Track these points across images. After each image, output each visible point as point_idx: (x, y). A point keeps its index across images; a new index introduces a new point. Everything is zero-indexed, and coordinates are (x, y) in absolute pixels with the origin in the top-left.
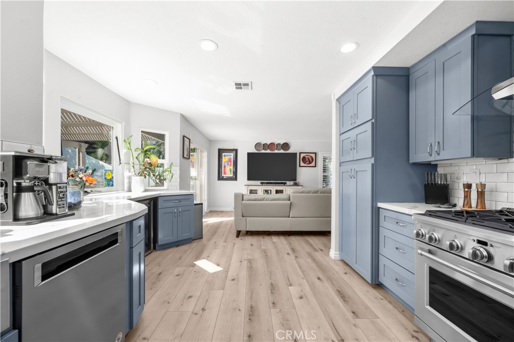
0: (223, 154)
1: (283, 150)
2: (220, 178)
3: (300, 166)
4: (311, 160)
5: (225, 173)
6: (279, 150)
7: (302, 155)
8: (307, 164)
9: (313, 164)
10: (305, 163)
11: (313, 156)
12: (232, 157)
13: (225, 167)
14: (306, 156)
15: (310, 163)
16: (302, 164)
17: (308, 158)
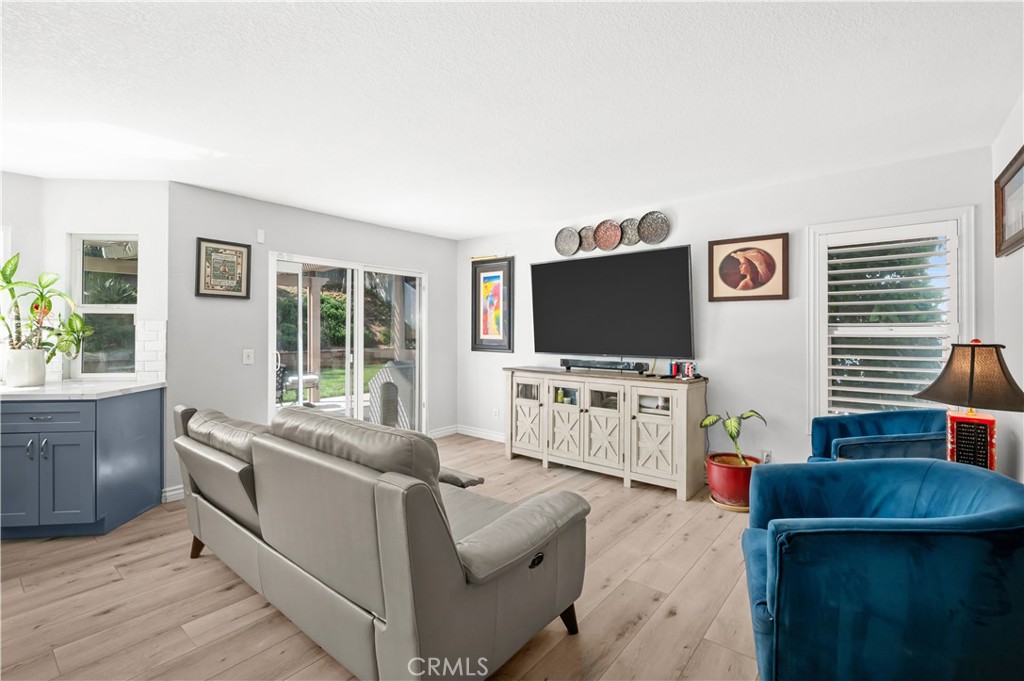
0: (483, 275)
1: (645, 241)
2: (477, 345)
3: (712, 299)
4: (761, 268)
5: (486, 333)
6: (630, 243)
7: (721, 253)
8: (746, 287)
9: (774, 286)
10: (734, 286)
11: (774, 249)
12: (500, 281)
13: (486, 312)
14: (740, 256)
15: (757, 282)
16: (722, 289)
17: (749, 262)
